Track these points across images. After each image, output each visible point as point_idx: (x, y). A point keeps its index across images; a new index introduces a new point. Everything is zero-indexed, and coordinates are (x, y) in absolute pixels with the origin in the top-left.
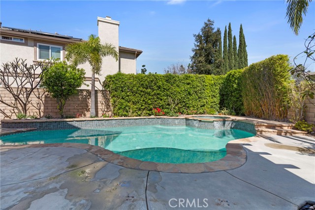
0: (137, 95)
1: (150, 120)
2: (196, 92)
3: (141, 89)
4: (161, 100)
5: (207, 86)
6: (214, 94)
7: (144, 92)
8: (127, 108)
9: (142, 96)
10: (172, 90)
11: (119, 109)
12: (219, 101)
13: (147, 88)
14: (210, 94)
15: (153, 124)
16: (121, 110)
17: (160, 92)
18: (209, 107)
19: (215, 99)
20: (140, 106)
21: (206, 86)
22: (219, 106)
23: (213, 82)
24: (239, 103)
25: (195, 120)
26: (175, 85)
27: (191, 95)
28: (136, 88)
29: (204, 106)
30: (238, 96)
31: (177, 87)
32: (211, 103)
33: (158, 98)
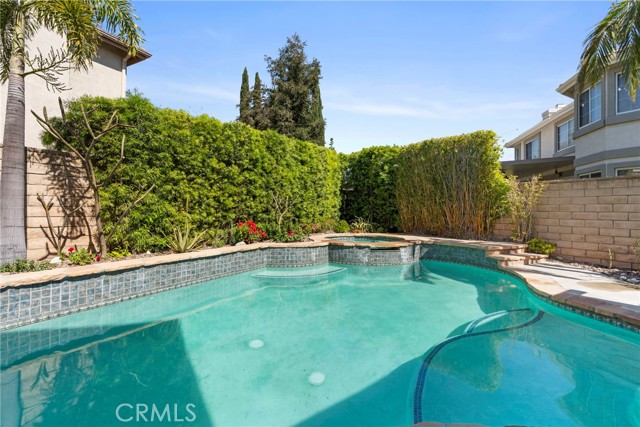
0: (199, 181)
3: (214, 163)
4: (254, 197)
5: (329, 172)
6: (335, 189)
7: (218, 172)
8: (166, 223)
9: (211, 185)
10: (278, 174)
11: (134, 227)
13: (228, 164)
15: (253, 268)
16: (144, 231)
17: (256, 178)
18: (329, 216)
19: (336, 201)
20: (205, 214)
23: (336, 164)
25: (360, 248)
26: (283, 162)
28: (200, 157)
29: (322, 214)
30: (385, 195)
31: (287, 169)
32: (332, 208)
33: (249, 192)
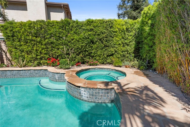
1: (36, 71)
2: (100, 40)
4: (58, 49)
5: (116, 32)
6: (126, 41)
12: (133, 49)
14: (120, 42)
18: (119, 56)
19: (128, 48)
21: (114, 32)
22: (133, 55)
23: (125, 27)
24: (152, 54)
26: (72, 32)
27: (95, 43)
29: (112, 55)
30: (151, 44)
31: (75, 35)
32: (123, 52)
